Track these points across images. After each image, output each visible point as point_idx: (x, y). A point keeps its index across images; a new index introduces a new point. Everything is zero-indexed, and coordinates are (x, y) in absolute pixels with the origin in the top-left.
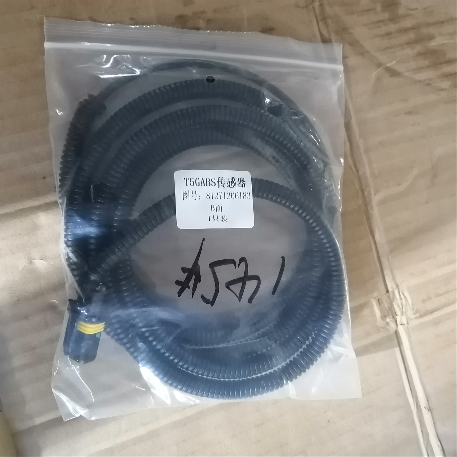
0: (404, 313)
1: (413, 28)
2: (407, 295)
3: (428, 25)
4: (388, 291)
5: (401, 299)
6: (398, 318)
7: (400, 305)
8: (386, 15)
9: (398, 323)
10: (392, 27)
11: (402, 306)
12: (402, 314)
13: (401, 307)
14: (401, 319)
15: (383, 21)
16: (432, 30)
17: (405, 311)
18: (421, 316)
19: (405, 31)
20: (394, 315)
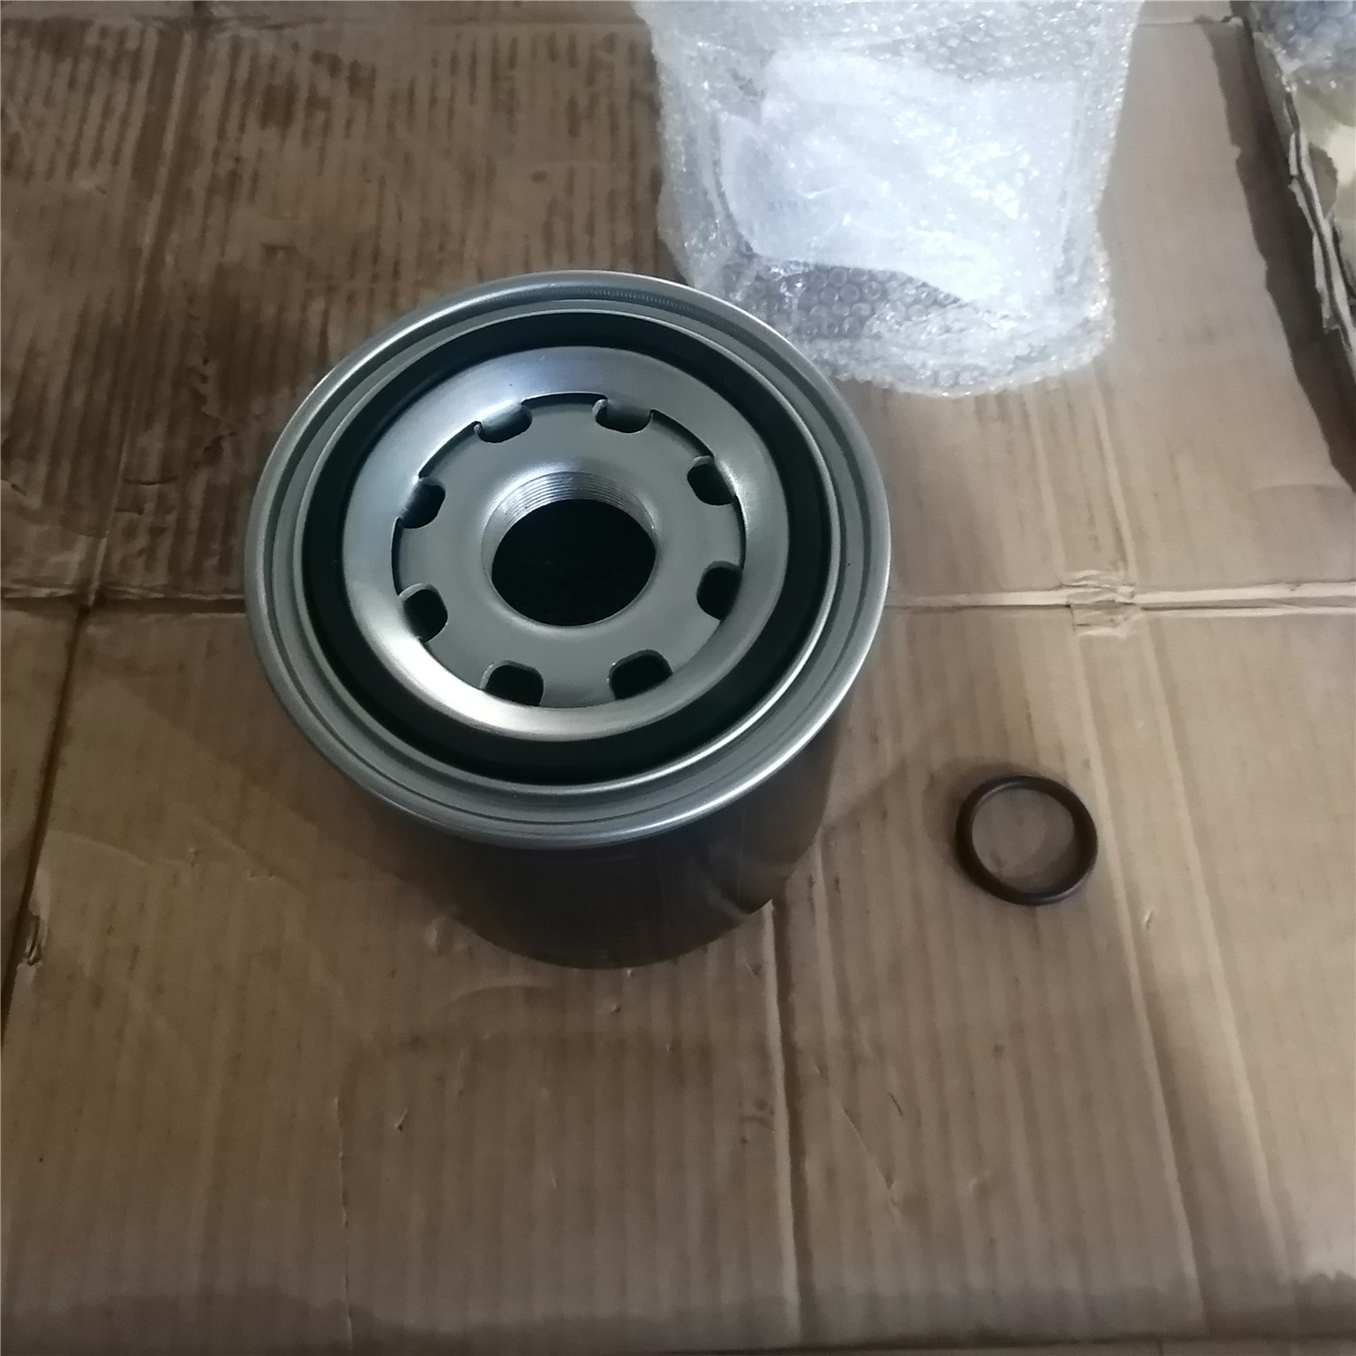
9: (1129, 601)
13: (1099, 590)
18: (1124, 559)
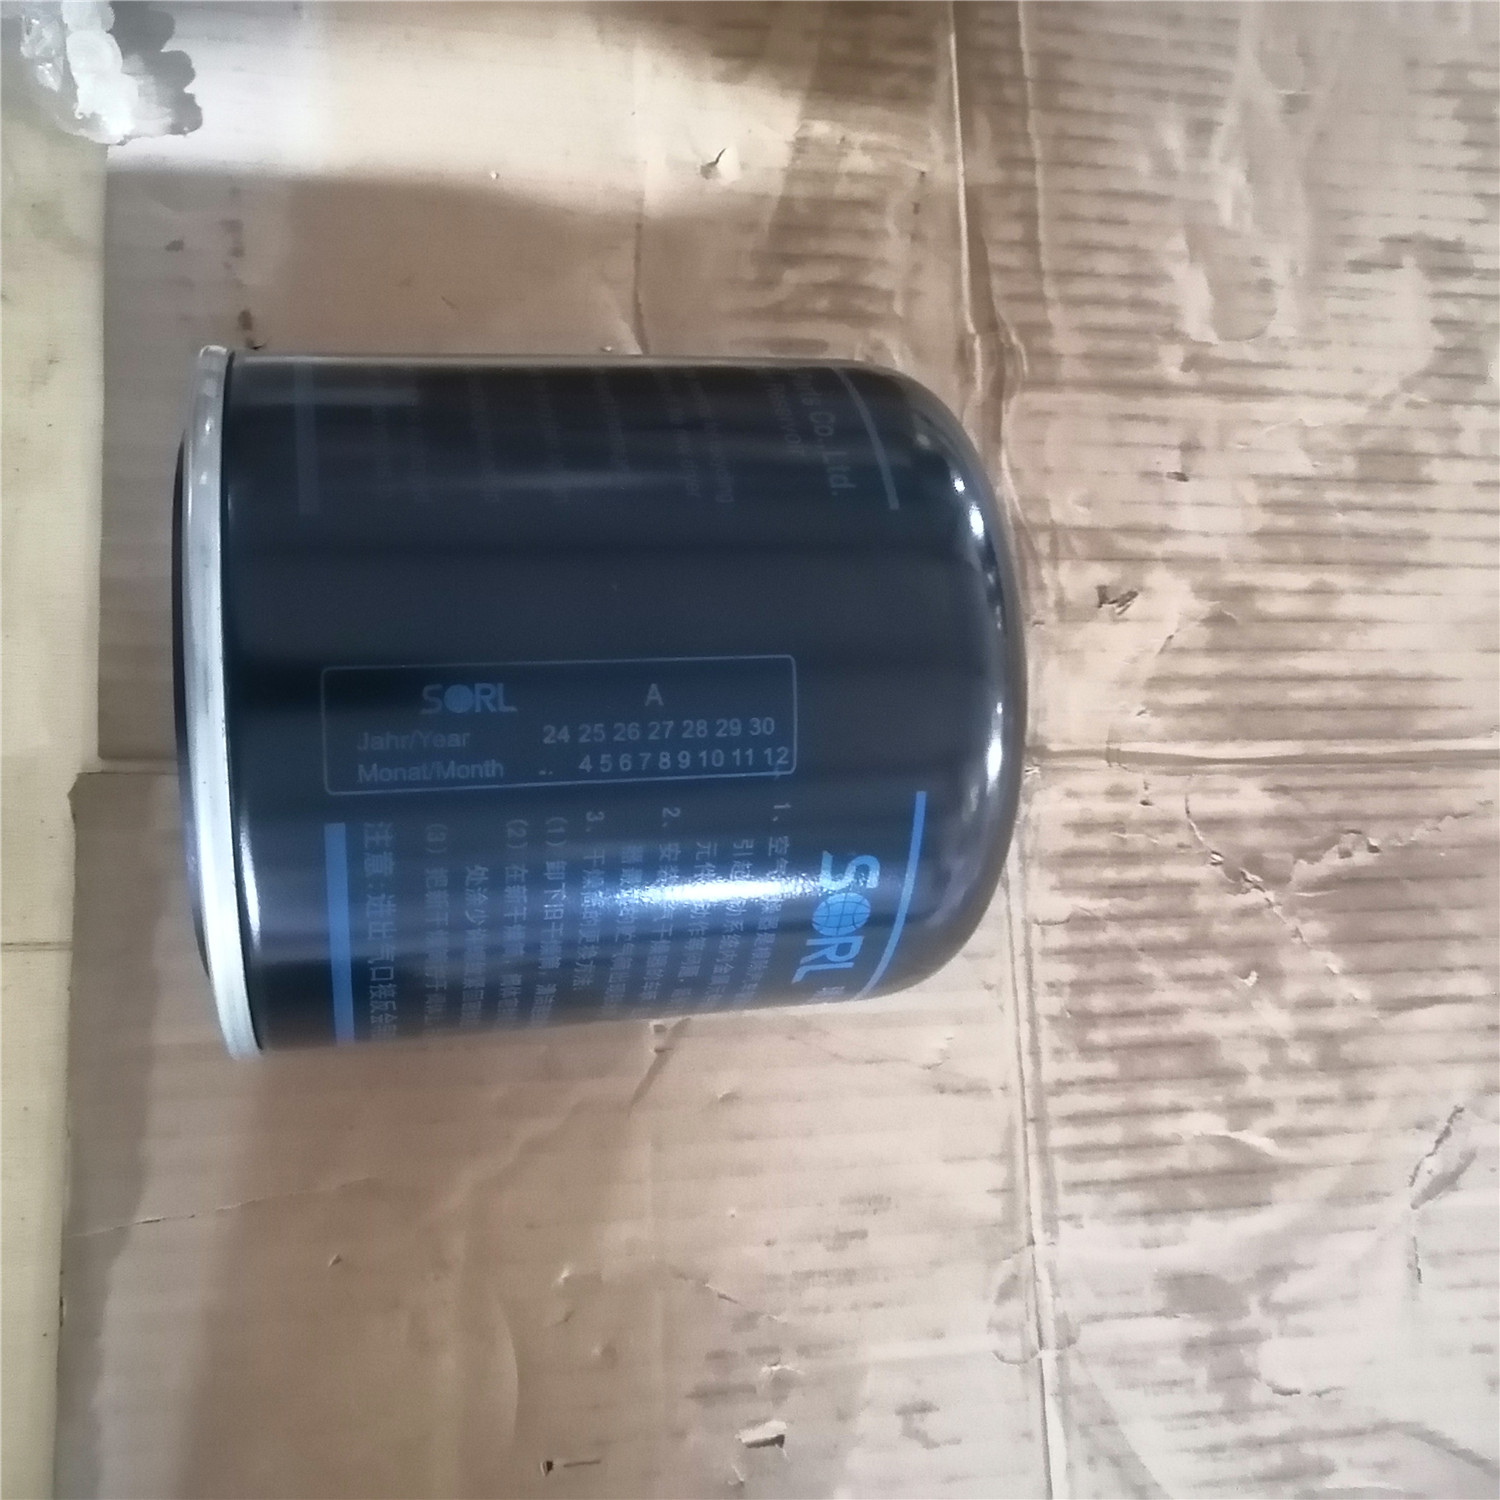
1: (1282, 1440)
3: (1322, 1436)
8: (1216, 1401)
10: (1228, 1432)
15: (1206, 1414)
16: (1331, 1451)
19: (1259, 1444)
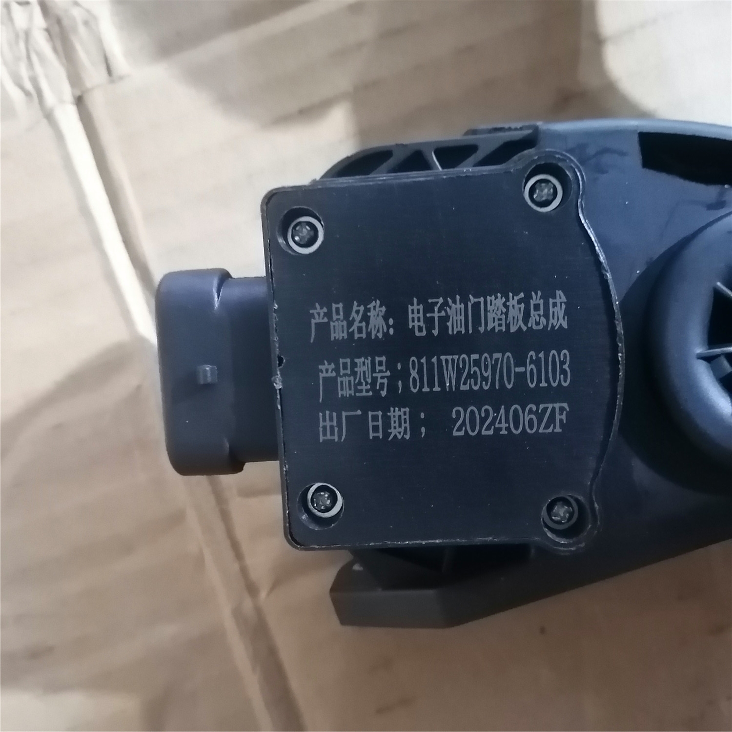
0: (22, 35)
2: (16, 94)
4: (80, 101)
5: (34, 80)
6: (39, 21)
7: (34, 58)
11: (29, 57)
12: (27, 34)
14: (31, 18)
17: (17, 43)
20: (56, 29)
